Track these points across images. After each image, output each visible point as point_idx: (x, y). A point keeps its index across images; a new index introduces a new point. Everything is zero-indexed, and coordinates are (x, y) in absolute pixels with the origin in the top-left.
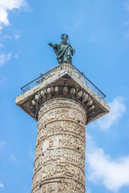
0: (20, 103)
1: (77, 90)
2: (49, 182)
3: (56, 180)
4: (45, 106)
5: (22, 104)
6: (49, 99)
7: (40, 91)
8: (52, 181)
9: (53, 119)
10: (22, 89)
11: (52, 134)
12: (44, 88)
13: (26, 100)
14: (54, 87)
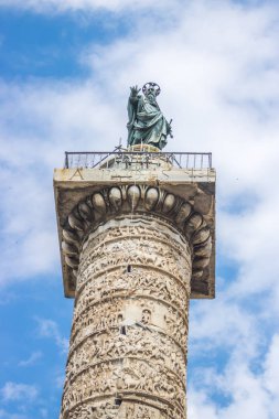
0: (64, 186)
1: (205, 225)
2: (142, 403)
3: (157, 403)
4: (126, 222)
5: (67, 190)
6: (141, 213)
7: (130, 185)
8: (148, 401)
9: (149, 261)
10: (67, 153)
11: (147, 293)
12: (144, 184)
13: (82, 186)
14: (167, 193)
